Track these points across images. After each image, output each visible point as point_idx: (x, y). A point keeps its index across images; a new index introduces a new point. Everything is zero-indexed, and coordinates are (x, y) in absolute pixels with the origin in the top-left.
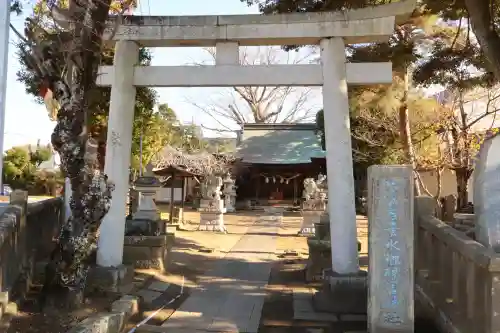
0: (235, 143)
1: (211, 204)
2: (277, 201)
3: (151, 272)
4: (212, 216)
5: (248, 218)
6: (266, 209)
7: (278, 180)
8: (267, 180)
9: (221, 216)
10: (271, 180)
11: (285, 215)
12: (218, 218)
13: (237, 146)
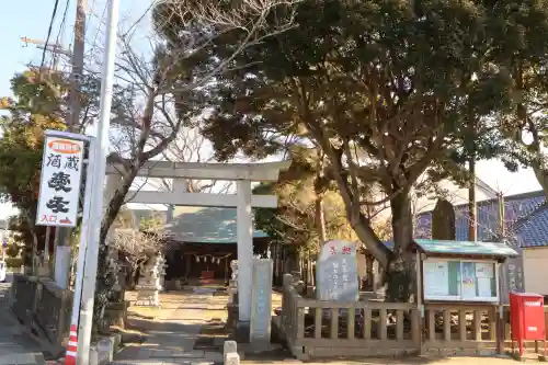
0: (165, 218)
1: (148, 282)
2: (207, 281)
3: (117, 327)
4: (150, 292)
5: (179, 297)
6: (195, 288)
7: (209, 259)
8: (198, 260)
9: (157, 292)
10: (202, 260)
11: (214, 294)
12: (153, 295)
13: (168, 222)
